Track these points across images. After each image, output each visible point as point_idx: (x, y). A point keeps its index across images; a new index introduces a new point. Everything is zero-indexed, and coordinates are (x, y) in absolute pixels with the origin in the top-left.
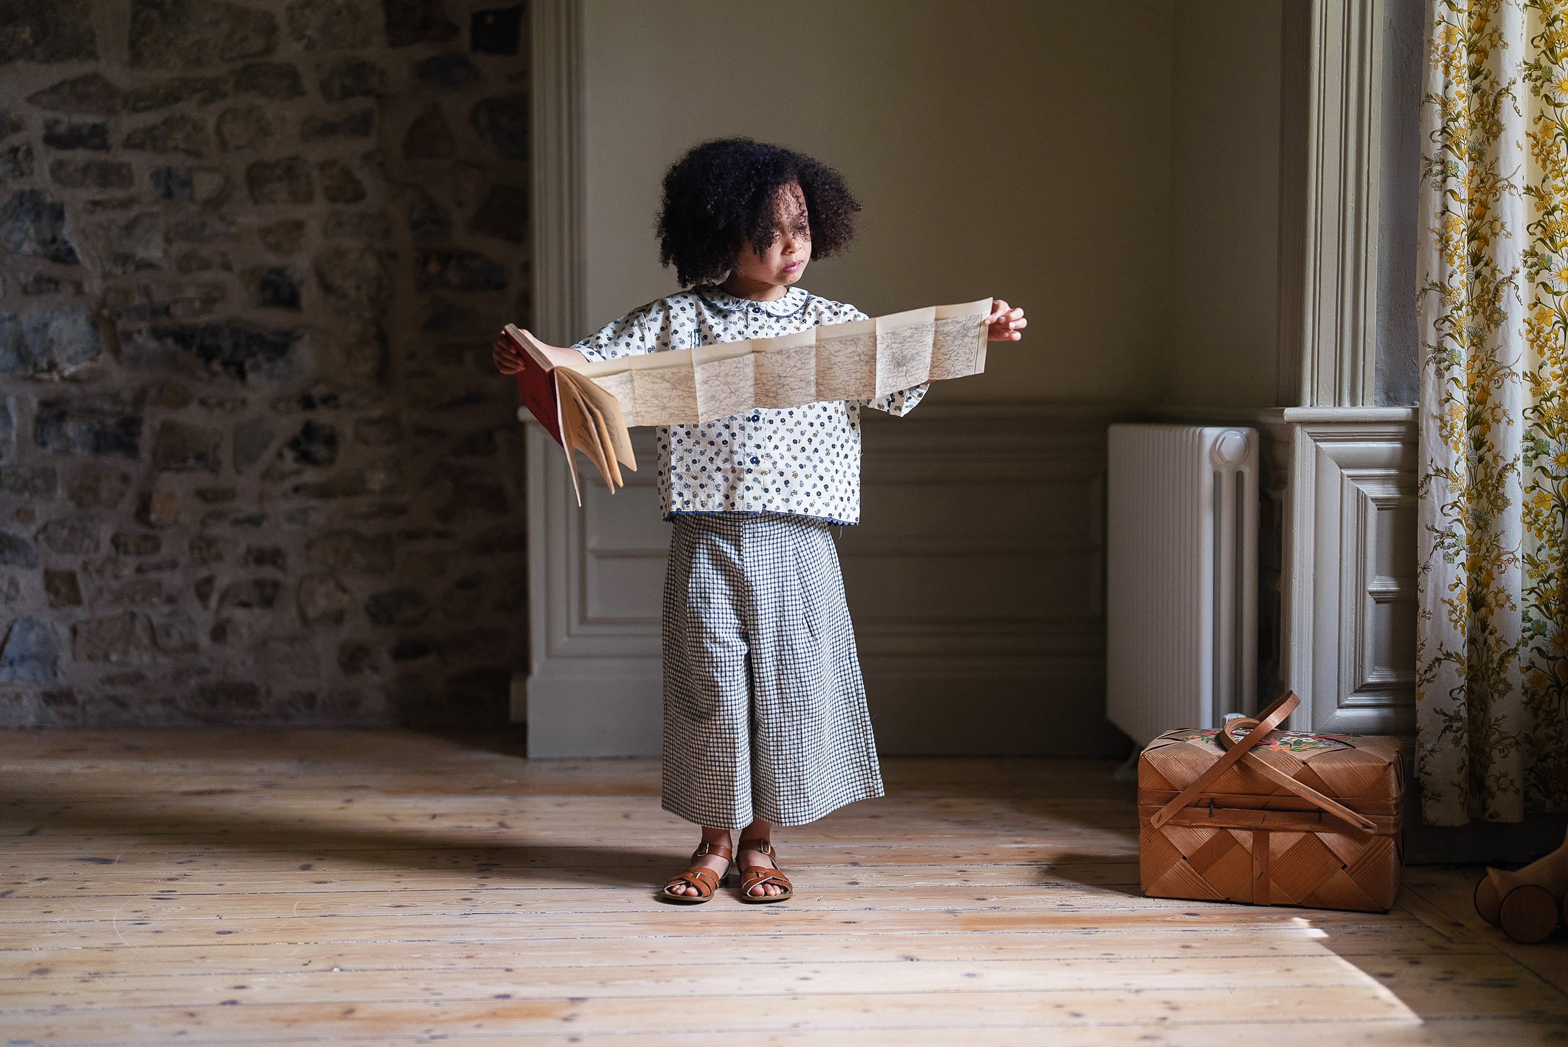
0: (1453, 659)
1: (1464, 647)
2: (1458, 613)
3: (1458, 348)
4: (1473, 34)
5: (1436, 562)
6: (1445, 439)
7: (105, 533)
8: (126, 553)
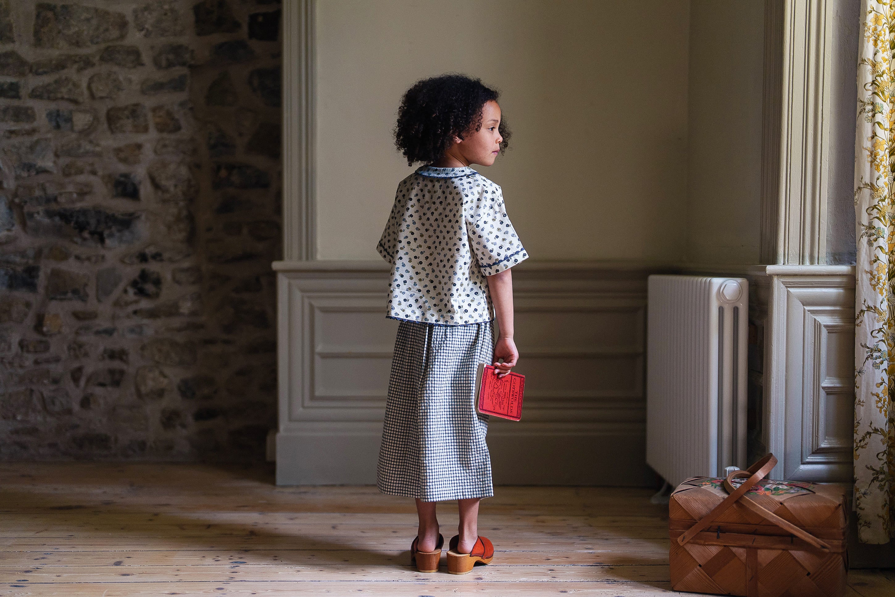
0: (879, 433)
1: (886, 425)
2: (882, 402)
3: (882, 226)
4: (892, 20)
5: (868, 368)
6: (874, 287)
7: (15, 338)
8: (28, 351)
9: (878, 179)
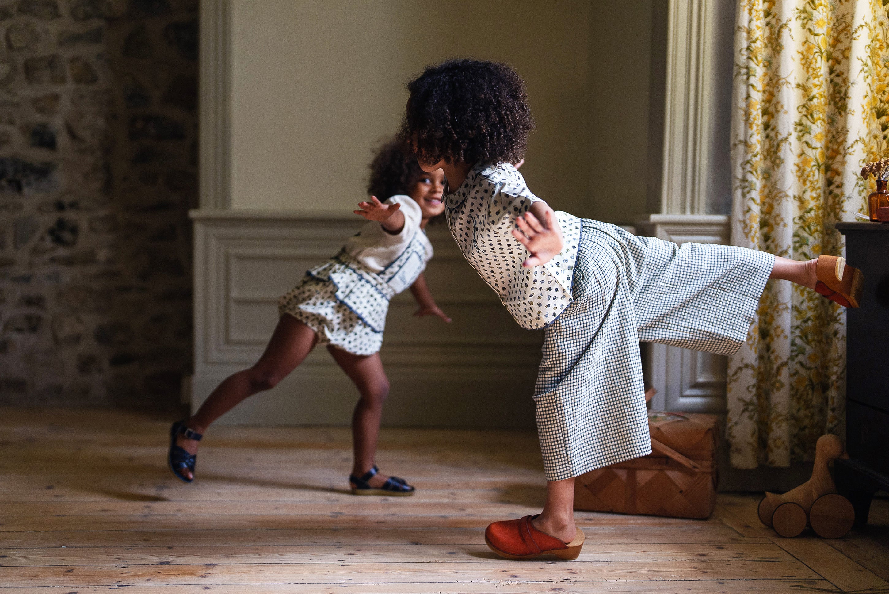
0: (749, 368)
1: (756, 360)
2: (753, 340)
3: (755, 179)
6: (747, 235)
9: (751, 136)
